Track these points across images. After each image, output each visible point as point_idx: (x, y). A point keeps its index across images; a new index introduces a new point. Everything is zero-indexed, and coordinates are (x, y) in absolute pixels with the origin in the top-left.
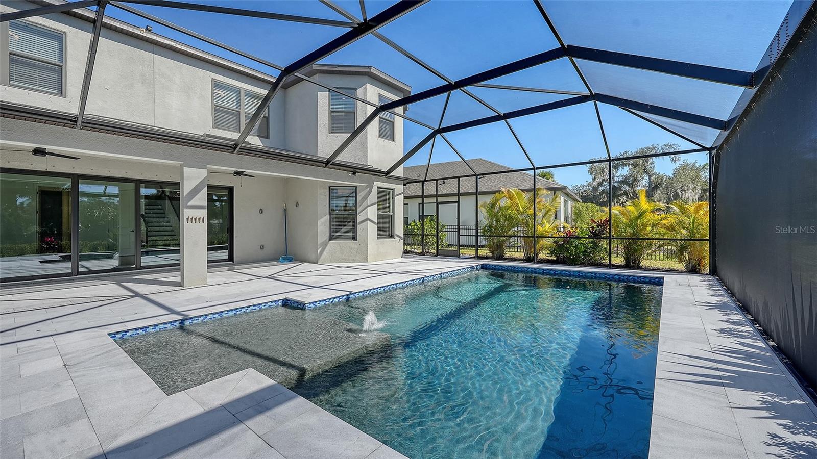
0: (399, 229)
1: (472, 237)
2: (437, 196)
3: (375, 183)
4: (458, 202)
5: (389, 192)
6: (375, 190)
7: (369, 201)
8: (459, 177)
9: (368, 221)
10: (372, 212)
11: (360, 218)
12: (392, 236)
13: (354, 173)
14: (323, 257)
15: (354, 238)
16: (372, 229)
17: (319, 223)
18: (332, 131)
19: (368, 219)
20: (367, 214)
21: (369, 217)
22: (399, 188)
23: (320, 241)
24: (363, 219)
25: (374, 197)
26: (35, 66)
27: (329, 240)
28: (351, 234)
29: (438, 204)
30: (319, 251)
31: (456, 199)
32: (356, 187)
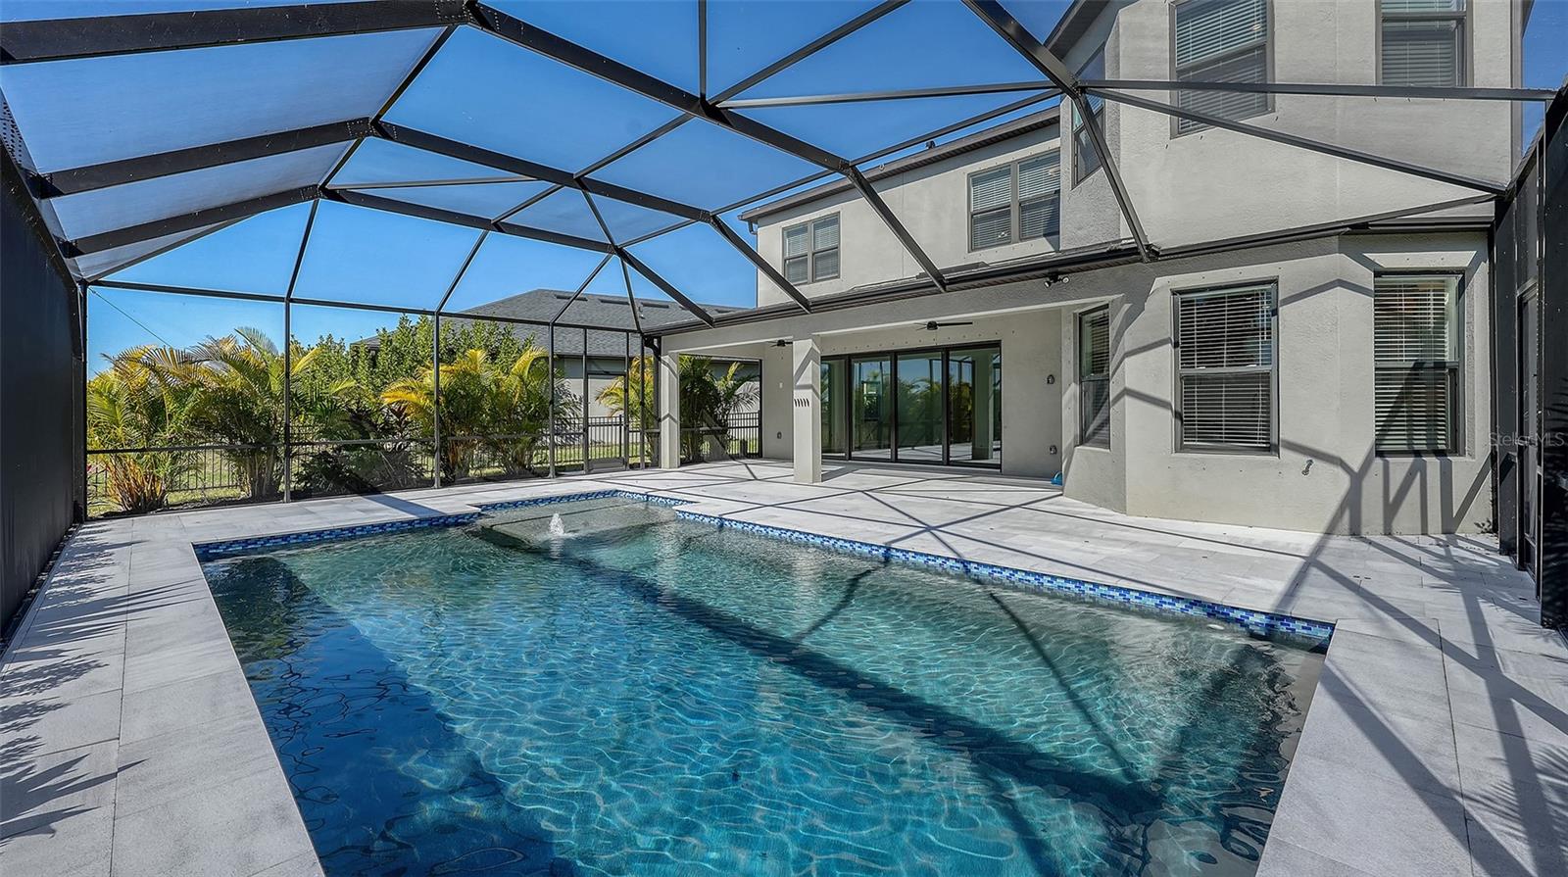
12: (1271, 449)
14: (1068, 481)
21: (1127, 385)
30: (1064, 467)
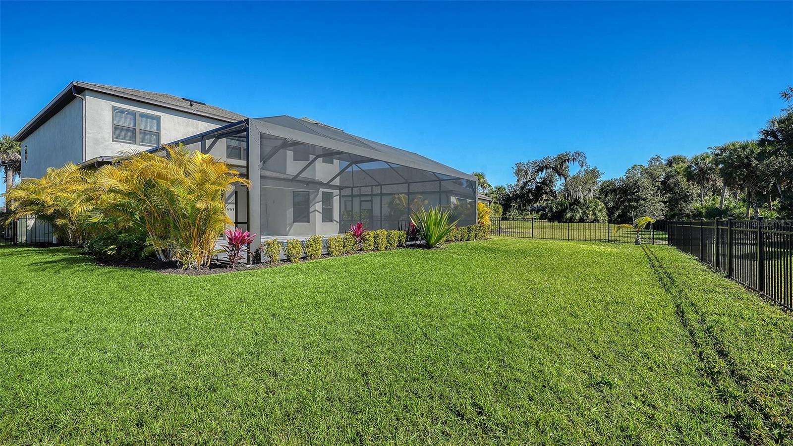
0: (336, 216)
1: (380, 219)
2: (360, 196)
3: (321, 189)
4: (371, 201)
5: (330, 195)
6: (320, 193)
7: (317, 200)
8: (360, 187)
9: (316, 212)
10: (319, 206)
11: (311, 210)
12: (331, 221)
13: (307, 185)
14: (290, 232)
15: (308, 222)
16: (318, 217)
17: (287, 212)
18: (295, 159)
19: (316, 210)
20: (315, 207)
21: (317, 209)
22: (336, 192)
23: (288, 222)
24: (313, 210)
25: (320, 197)
26: (147, 134)
27: (294, 222)
28: (306, 219)
29: (361, 201)
30: (287, 229)
31: (369, 198)
32: (309, 191)
